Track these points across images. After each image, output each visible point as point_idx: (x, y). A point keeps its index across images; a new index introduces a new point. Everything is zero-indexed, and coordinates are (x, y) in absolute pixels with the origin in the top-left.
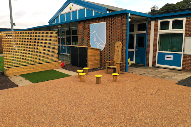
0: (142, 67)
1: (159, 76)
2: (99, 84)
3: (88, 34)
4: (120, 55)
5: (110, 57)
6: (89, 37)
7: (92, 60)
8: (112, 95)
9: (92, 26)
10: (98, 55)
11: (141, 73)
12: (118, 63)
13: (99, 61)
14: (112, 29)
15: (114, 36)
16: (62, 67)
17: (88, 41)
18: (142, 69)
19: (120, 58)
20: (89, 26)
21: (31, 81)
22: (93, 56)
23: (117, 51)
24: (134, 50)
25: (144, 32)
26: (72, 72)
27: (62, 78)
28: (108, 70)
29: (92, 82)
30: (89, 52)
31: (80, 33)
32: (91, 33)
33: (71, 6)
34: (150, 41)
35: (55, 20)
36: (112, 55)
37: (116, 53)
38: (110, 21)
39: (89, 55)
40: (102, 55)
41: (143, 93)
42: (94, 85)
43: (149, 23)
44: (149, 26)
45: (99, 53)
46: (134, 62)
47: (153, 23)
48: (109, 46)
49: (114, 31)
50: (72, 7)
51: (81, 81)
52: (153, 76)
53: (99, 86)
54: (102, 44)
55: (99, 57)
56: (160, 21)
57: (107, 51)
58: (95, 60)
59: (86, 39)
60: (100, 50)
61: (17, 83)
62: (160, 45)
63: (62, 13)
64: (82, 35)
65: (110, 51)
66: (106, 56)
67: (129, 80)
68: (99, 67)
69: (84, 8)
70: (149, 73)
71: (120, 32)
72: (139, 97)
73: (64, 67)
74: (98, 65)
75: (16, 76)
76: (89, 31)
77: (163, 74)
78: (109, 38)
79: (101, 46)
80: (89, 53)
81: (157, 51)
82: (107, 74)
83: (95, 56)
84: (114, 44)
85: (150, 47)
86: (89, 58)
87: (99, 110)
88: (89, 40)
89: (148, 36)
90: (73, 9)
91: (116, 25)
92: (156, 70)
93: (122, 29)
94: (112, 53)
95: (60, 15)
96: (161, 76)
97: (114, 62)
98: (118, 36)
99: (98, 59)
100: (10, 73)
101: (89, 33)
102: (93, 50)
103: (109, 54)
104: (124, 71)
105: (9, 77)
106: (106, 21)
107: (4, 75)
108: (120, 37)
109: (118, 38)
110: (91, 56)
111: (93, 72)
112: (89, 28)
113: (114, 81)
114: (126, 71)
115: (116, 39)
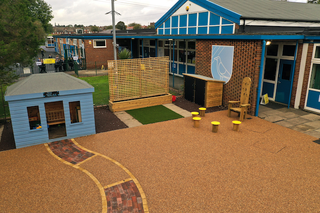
0: (283, 109)
1: (299, 126)
2: (215, 132)
3: (209, 59)
4: (248, 95)
5: (236, 94)
6: (210, 63)
7: (211, 96)
8: (227, 148)
9: (215, 48)
10: (220, 90)
11: (276, 120)
12: (244, 107)
13: (221, 97)
14: (242, 58)
15: (243, 67)
16: (173, 102)
17: (209, 68)
18: (282, 113)
19: (247, 99)
20: (211, 47)
21: (140, 122)
22: (214, 92)
23: (245, 89)
24: (275, 82)
25: (291, 58)
26: (185, 110)
27: (174, 120)
28: (230, 113)
29: (208, 129)
30: (208, 86)
31: (199, 56)
32: (213, 58)
33: (188, 5)
34: (300, 73)
35: (164, 23)
36: (239, 91)
37: (243, 92)
38: (239, 45)
39: (208, 90)
40: (226, 89)
41: (264, 149)
42: (209, 134)
43: (301, 46)
44: (300, 50)
45: (222, 86)
46: (273, 99)
47: (306, 47)
48: (235, 79)
49: (244, 60)
50: (189, 7)
51: (194, 126)
52: (291, 126)
53: (215, 135)
54: (226, 75)
55: (222, 92)
56: (316, 45)
57: (232, 85)
58: (216, 96)
59: (207, 64)
60: (223, 83)
61: (126, 123)
62: (315, 79)
63: (174, 14)
64: (201, 59)
65: (237, 86)
66: (230, 92)
67: (254, 130)
68: (221, 105)
69: (207, 11)
70: (288, 120)
71: (251, 63)
72: (256, 154)
73: (175, 102)
74: (220, 102)
75: (122, 112)
76: (211, 54)
77: (308, 124)
78: (236, 68)
79: (225, 77)
80: (208, 88)
81: (308, 89)
82: (229, 118)
83: (216, 90)
84: (242, 77)
85: (299, 81)
86: (208, 94)
87: (209, 164)
88: (210, 66)
89: (297, 64)
90: (191, 11)
91: (247, 53)
92: (301, 117)
93: (254, 59)
94: (239, 89)
95: (171, 17)
96: (302, 127)
97: (240, 103)
98: (248, 68)
99: (220, 95)
100: (116, 108)
101: (210, 57)
102: (214, 83)
103: (235, 90)
104: (253, 114)
105: (115, 114)
106: (234, 45)
107: (109, 109)
108: (251, 70)
109: (248, 70)
110: (211, 91)
111: (212, 113)
112: (211, 50)
113: (234, 130)
114: (255, 115)
115: (245, 72)
